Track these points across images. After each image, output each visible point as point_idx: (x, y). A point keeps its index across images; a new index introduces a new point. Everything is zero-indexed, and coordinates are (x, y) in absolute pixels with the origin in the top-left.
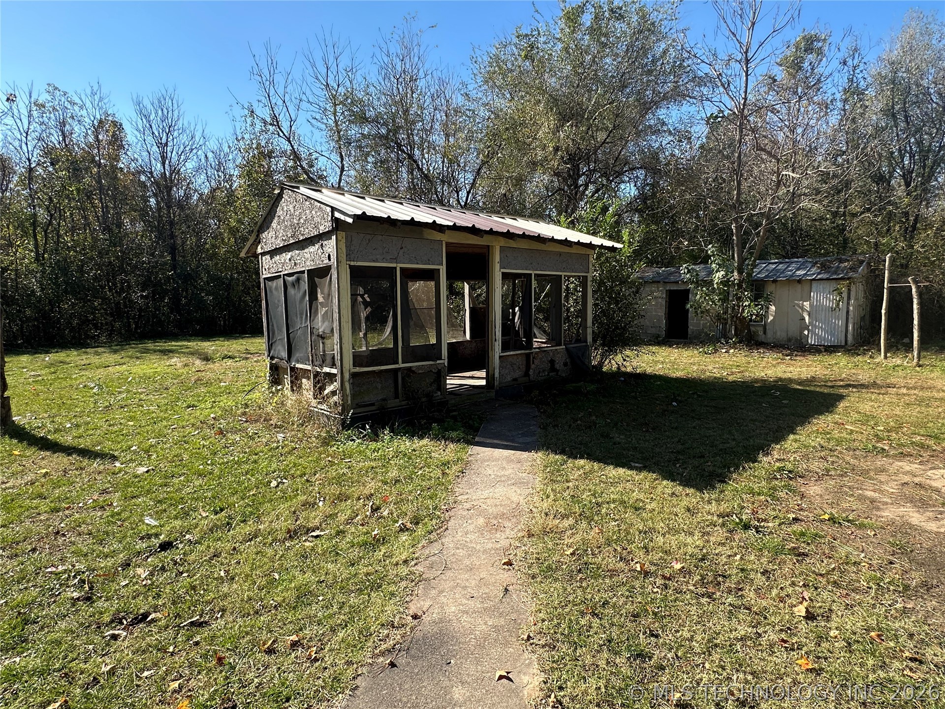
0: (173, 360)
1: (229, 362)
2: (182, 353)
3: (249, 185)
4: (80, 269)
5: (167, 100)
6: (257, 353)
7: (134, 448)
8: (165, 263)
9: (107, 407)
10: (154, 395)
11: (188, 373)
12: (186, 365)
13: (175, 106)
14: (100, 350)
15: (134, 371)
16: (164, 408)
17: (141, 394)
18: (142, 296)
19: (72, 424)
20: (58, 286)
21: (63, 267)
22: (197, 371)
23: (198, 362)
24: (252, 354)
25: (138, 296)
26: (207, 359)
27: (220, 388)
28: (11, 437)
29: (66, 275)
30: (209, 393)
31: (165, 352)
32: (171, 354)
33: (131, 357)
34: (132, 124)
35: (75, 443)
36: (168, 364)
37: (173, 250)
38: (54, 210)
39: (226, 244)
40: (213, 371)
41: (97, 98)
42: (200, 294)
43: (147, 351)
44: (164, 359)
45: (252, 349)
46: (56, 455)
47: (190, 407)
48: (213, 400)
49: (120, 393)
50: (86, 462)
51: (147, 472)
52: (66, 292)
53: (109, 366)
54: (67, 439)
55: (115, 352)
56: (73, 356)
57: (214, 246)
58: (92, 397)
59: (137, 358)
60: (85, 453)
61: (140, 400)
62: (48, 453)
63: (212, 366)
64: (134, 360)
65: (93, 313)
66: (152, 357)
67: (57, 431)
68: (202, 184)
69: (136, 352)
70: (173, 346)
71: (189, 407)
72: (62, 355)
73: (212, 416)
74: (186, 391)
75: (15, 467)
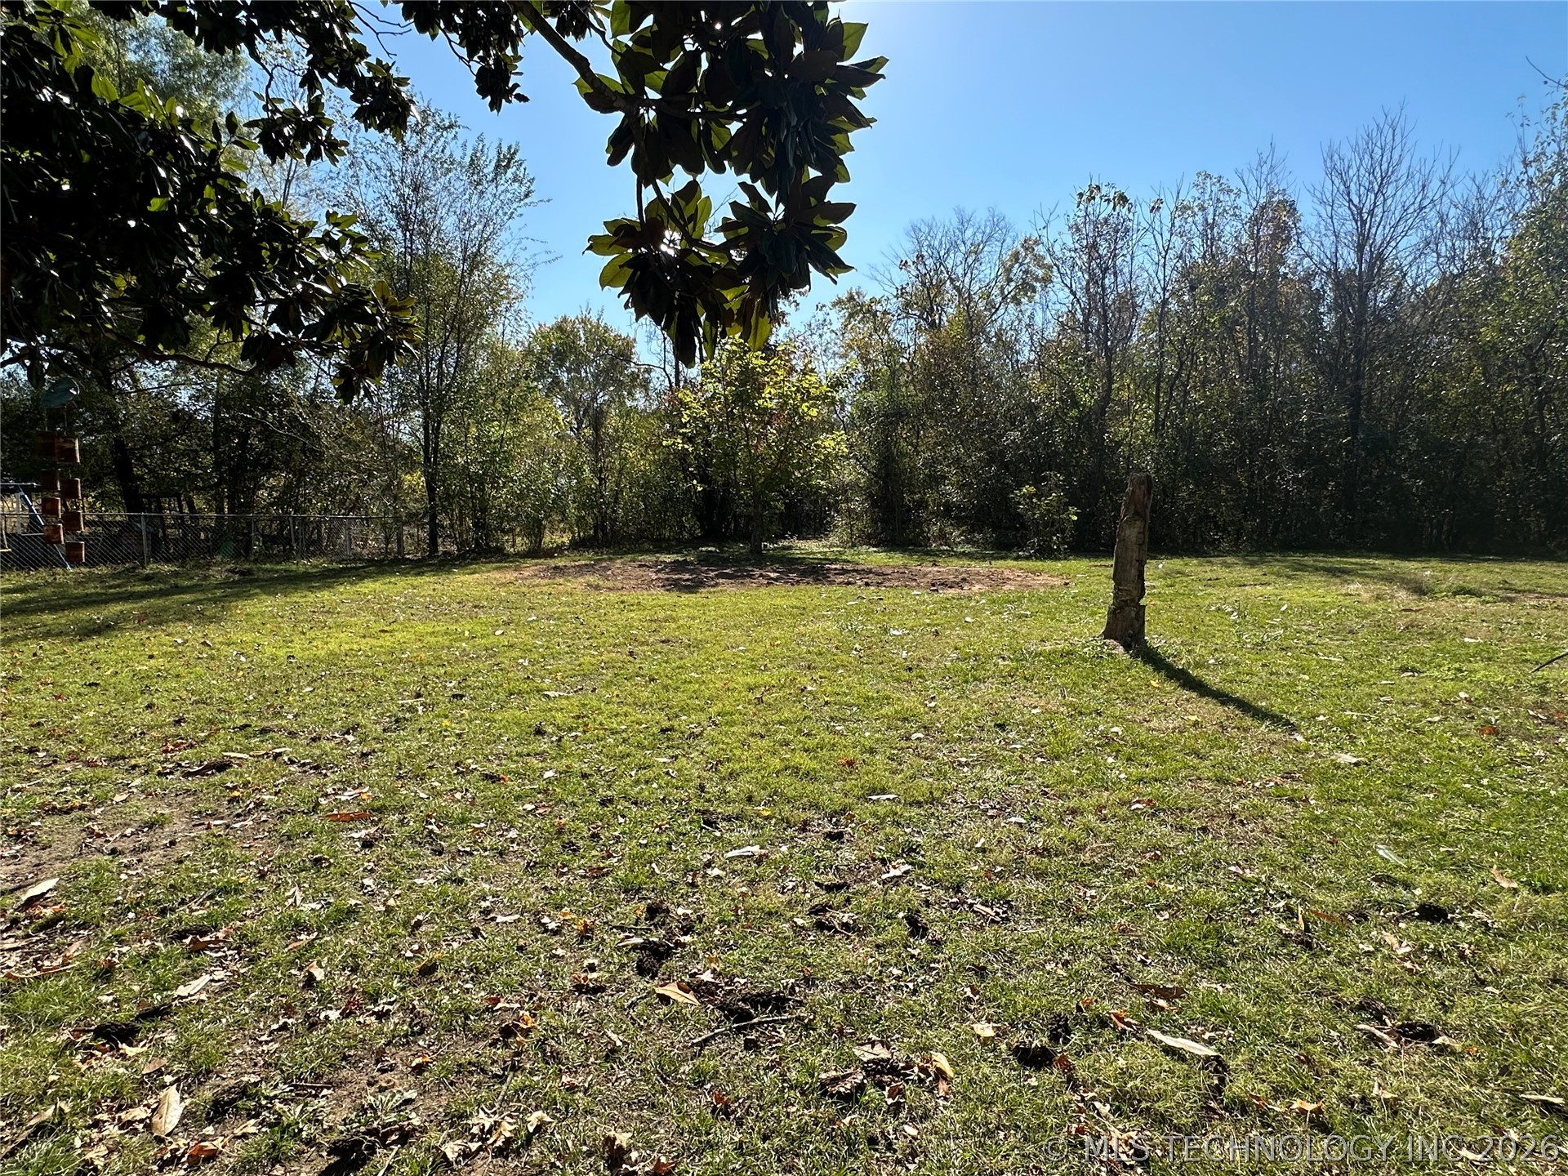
0: (1351, 587)
1: (1471, 602)
2: (1367, 576)
3: (1540, 252)
4: (1208, 441)
5: (1385, 132)
6: (1530, 591)
7: (1321, 718)
8: (1339, 423)
9: (1257, 644)
10: (1331, 639)
11: (1385, 611)
12: (1378, 598)
13: (1398, 138)
14: (1230, 560)
15: (1287, 596)
16: (1356, 664)
17: (1308, 633)
18: (1295, 479)
19: (1216, 660)
20: (1176, 464)
21: (1186, 436)
22: (1405, 610)
23: (1402, 595)
24: (1519, 592)
25: (1290, 479)
26: (1420, 590)
27: (1465, 645)
28: (1145, 663)
29: (1189, 449)
30: (1442, 651)
31: (1333, 572)
32: (1347, 577)
33: (1279, 575)
34: (1314, 196)
35: (1227, 688)
36: (1344, 592)
37: (1356, 400)
38: (1186, 356)
39: (1462, 380)
40: (1438, 614)
41: (1265, 169)
42: (1398, 475)
43: (1303, 568)
44: (1335, 584)
45: (1517, 583)
46: (1204, 700)
47: (1406, 670)
48: (1457, 665)
49: (1272, 626)
50: (1248, 721)
51: (1357, 764)
52: (1186, 474)
53: (1245, 585)
54: (1214, 680)
55: (1253, 564)
56: (1192, 565)
57: (1438, 386)
58: (1233, 626)
59: (1289, 577)
60: (1244, 706)
61: (1309, 643)
62: (1194, 695)
63: (1433, 605)
64: (1284, 579)
65: (1217, 506)
66: (1314, 578)
67: (1198, 665)
68: (1426, 273)
69: (1286, 567)
70: (1346, 563)
71: (1404, 669)
72: (1176, 563)
73: (1463, 695)
74: (1391, 641)
75: (1155, 704)
